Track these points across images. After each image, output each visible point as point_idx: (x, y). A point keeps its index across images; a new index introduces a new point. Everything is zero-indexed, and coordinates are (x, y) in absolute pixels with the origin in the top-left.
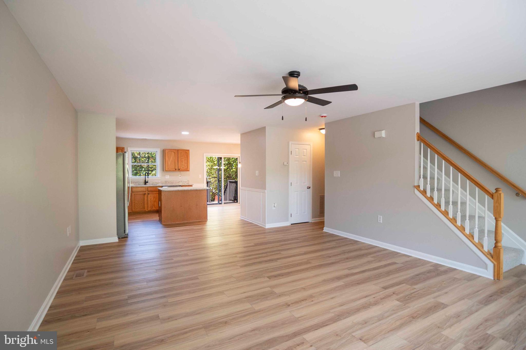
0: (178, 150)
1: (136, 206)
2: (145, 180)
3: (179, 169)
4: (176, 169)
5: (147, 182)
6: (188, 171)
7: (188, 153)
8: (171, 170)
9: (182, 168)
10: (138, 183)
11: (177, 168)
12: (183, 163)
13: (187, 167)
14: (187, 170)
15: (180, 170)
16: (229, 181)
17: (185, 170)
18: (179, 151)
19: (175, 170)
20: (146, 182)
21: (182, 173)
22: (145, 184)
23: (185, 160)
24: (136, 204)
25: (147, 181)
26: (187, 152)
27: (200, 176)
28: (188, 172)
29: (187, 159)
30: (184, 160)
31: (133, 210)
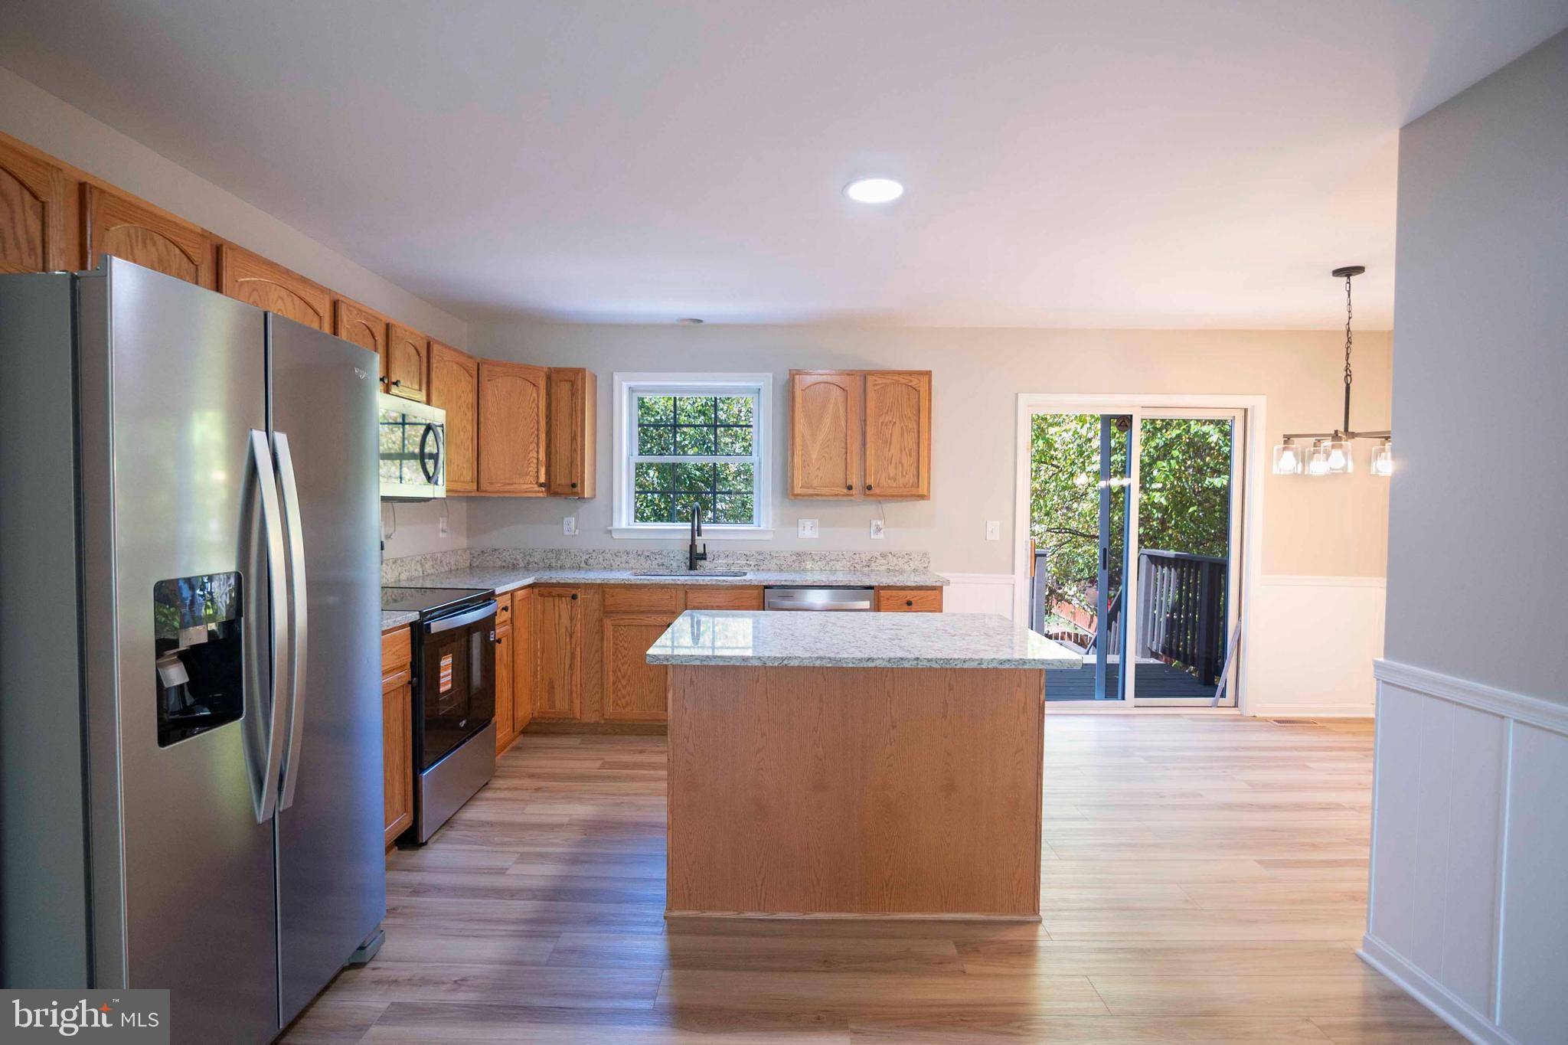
0: (865, 375)
1: (624, 692)
2: (693, 546)
3: (870, 488)
4: (850, 488)
5: (703, 556)
6: (922, 497)
7: (924, 394)
8: (825, 491)
9: (883, 482)
10: (660, 561)
11: (855, 480)
12: (895, 451)
13: (913, 471)
14: (915, 492)
15: (876, 490)
16: (1150, 557)
17: (905, 492)
18: (869, 378)
19: (845, 491)
20: (695, 558)
21: (892, 508)
22: (692, 567)
23: (902, 435)
24: (624, 682)
25: (700, 550)
26: (915, 383)
27: (995, 530)
28: (922, 502)
29: (912, 425)
30: (897, 430)
31: (610, 709)
